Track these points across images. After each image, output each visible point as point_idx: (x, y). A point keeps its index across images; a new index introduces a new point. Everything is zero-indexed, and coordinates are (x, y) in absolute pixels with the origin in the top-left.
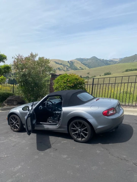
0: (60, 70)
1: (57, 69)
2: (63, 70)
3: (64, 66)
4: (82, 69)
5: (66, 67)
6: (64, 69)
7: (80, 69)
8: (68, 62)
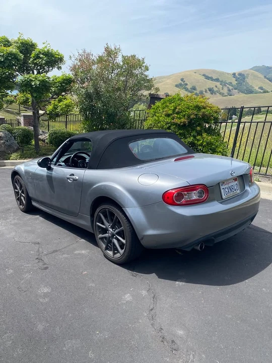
0: (212, 94)
1: (206, 92)
2: (220, 94)
3: (224, 84)
4: (265, 92)
5: (228, 85)
6: (222, 91)
7: (260, 90)
8: (234, 74)
